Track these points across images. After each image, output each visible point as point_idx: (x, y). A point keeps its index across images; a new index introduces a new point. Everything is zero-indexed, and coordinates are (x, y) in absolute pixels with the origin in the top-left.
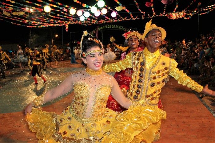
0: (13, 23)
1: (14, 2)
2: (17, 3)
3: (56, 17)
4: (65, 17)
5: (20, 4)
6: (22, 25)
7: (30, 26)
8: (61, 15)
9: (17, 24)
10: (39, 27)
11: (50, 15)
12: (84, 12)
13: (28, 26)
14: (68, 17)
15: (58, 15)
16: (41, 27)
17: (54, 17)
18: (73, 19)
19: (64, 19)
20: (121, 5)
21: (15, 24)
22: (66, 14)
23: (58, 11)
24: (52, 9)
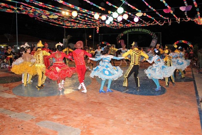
0: (51, 24)
1: (51, 8)
2: (54, 9)
3: (85, 21)
6: (59, 26)
9: (55, 25)
10: (74, 28)
11: (79, 19)
12: (108, 17)
13: (64, 27)
14: (95, 21)
15: (86, 19)
16: (75, 28)
17: (83, 20)
18: (100, 22)
20: (140, 11)
21: (53, 24)
22: (93, 18)
23: (85, 15)
24: (80, 14)
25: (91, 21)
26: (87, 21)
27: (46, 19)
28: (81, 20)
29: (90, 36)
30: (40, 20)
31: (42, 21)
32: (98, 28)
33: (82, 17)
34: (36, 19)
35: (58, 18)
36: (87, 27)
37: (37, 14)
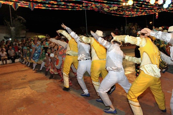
0: (113, 15)
1: (107, 2)
2: (109, 2)
3: (142, 8)
4: (149, 7)
5: (110, 2)
6: (120, 16)
7: (126, 16)
8: (145, 6)
9: (116, 15)
11: (137, 7)
15: (143, 6)
16: (134, 16)
17: (141, 8)
18: (157, 7)
21: (115, 15)
22: (149, 4)
23: (141, 2)
24: (135, 2)
25: (148, 7)
26: (144, 8)
27: (108, 11)
28: (138, 8)
29: (151, 23)
31: (106, 13)
32: (157, 14)
33: (139, 5)
34: (100, 12)
35: (117, 9)
36: (146, 14)
37: (100, 8)
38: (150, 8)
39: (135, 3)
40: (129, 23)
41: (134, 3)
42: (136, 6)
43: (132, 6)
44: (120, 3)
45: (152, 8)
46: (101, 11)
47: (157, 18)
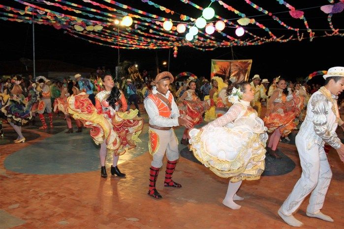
0: (90, 41)
4: (161, 34)
5: (88, 14)
6: (104, 45)
7: (116, 47)
8: (154, 32)
9: (97, 43)
11: (139, 31)
12: (189, 27)
13: (113, 46)
14: (165, 35)
15: (151, 31)
16: (133, 48)
17: (146, 34)
18: (175, 37)
19: (161, 38)
21: (94, 42)
22: (162, 29)
23: (147, 24)
24: (136, 22)
25: (159, 35)
26: (153, 36)
27: (82, 32)
28: (142, 33)
29: (165, 63)
30: (72, 35)
31: (76, 36)
32: (176, 48)
33: (143, 28)
34: (66, 32)
35: (102, 31)
36: (155, 47)
37: (65, 23)
38: (163, 36)
39: (136, 24)
40: (125, 60)
41: (134, 24)
42: (138, 29)
43: (130, 28)
44: (108, 19)
45: (167, 37)
46: (68, 31)
47: (175, 56)
